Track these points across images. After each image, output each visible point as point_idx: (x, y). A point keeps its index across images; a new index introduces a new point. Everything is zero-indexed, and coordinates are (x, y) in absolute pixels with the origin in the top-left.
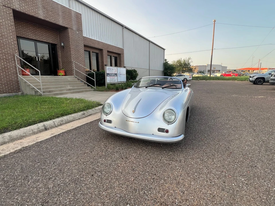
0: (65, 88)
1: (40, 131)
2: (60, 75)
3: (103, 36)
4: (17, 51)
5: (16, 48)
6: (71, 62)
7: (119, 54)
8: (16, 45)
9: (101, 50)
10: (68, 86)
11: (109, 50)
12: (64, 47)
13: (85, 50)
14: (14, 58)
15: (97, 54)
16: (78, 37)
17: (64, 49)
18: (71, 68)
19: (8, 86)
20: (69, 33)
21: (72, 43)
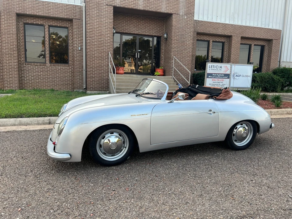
2: (155, 75)
4: (112, 49)
5: (111, 46)
6: (171, 58)
7: (269, 41)
8: (111, 42)
9: (229, 37)
11: (244, 36)
12: (167, 39)
13: (197, 40)
14: (108, 56)
15: (223, 43)
16: (186, 23)
17: (167, 41)
18: (170, 66)
19: (99, 83)
20: (173, 20)
21: (175, 32)
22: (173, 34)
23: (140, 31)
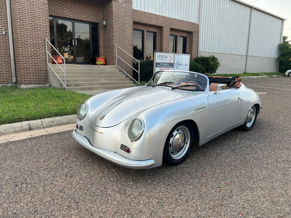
0: (98, 82)
1: (23, 130)
2: (98, 65)
3: (166, 6)
4: (48, 34)
5: (48, 31)
6: (113, 47)
7: (190, 33)
8: (47, 27)
9: (160, 28)
10: (103, 79)
11: (172, 27)
12: (106, 26)
13: (134, 29)
14: (45, 43)
15: (155, 34)
16: (126, 11)
17: (106, 28)
18: (112, 55)
19: (36, 75)
20: (112, 7)
21: (116, 20)
22: (114, 21)
23: (76, 16)
